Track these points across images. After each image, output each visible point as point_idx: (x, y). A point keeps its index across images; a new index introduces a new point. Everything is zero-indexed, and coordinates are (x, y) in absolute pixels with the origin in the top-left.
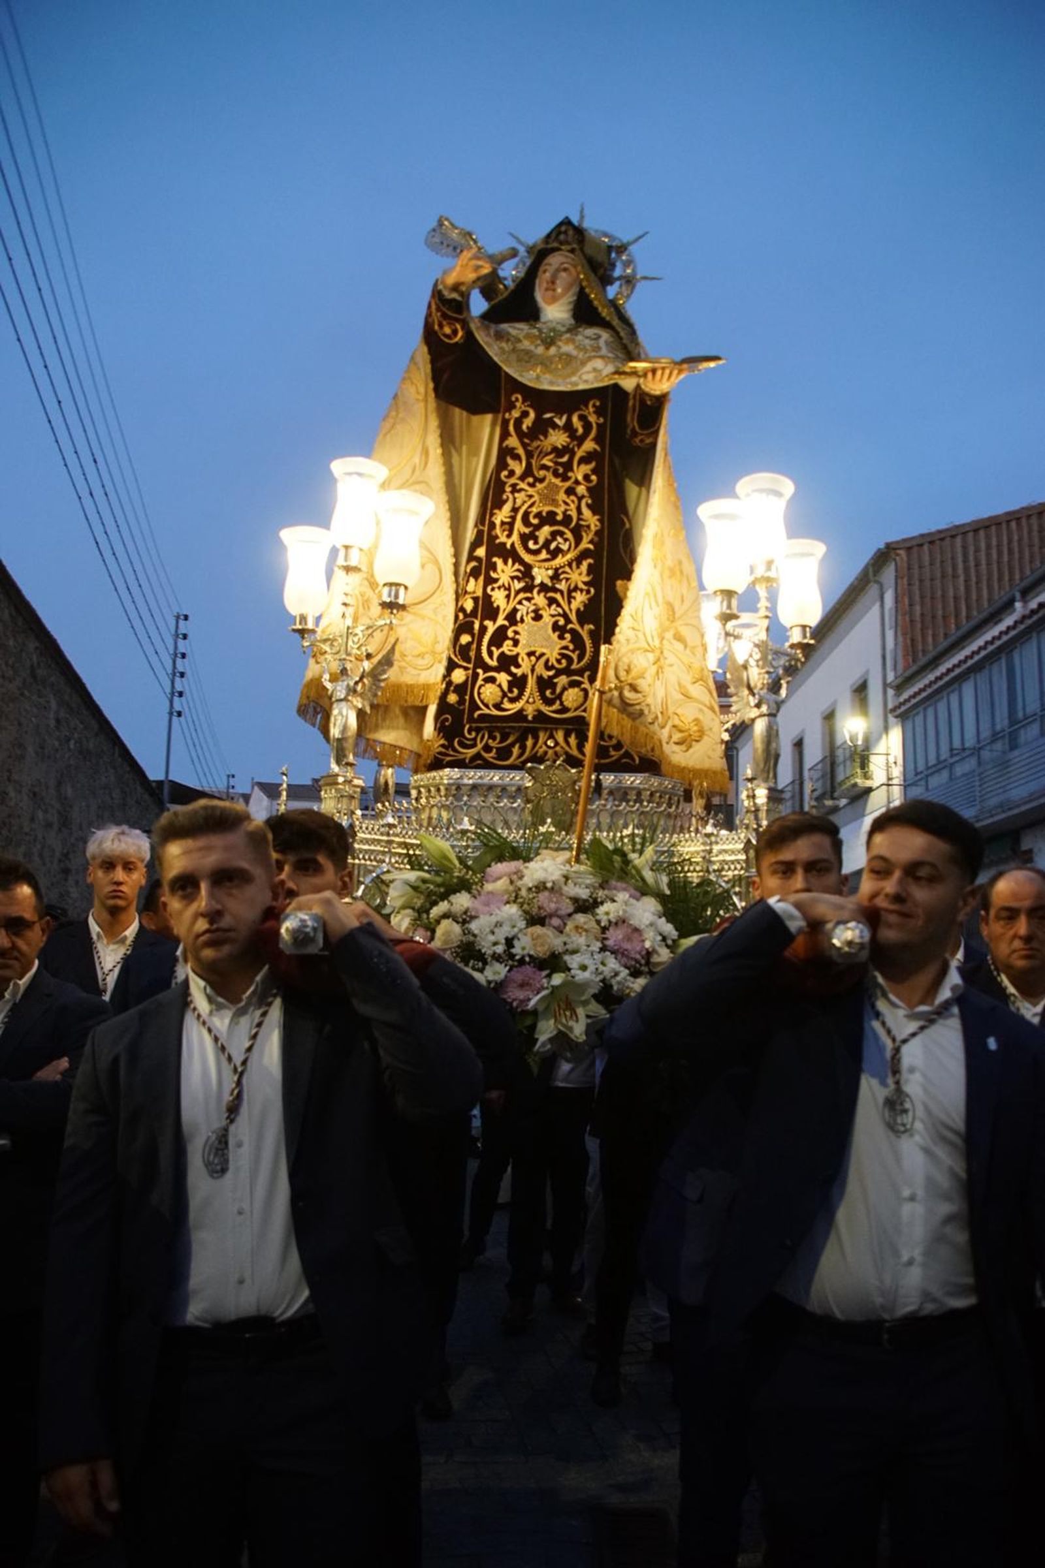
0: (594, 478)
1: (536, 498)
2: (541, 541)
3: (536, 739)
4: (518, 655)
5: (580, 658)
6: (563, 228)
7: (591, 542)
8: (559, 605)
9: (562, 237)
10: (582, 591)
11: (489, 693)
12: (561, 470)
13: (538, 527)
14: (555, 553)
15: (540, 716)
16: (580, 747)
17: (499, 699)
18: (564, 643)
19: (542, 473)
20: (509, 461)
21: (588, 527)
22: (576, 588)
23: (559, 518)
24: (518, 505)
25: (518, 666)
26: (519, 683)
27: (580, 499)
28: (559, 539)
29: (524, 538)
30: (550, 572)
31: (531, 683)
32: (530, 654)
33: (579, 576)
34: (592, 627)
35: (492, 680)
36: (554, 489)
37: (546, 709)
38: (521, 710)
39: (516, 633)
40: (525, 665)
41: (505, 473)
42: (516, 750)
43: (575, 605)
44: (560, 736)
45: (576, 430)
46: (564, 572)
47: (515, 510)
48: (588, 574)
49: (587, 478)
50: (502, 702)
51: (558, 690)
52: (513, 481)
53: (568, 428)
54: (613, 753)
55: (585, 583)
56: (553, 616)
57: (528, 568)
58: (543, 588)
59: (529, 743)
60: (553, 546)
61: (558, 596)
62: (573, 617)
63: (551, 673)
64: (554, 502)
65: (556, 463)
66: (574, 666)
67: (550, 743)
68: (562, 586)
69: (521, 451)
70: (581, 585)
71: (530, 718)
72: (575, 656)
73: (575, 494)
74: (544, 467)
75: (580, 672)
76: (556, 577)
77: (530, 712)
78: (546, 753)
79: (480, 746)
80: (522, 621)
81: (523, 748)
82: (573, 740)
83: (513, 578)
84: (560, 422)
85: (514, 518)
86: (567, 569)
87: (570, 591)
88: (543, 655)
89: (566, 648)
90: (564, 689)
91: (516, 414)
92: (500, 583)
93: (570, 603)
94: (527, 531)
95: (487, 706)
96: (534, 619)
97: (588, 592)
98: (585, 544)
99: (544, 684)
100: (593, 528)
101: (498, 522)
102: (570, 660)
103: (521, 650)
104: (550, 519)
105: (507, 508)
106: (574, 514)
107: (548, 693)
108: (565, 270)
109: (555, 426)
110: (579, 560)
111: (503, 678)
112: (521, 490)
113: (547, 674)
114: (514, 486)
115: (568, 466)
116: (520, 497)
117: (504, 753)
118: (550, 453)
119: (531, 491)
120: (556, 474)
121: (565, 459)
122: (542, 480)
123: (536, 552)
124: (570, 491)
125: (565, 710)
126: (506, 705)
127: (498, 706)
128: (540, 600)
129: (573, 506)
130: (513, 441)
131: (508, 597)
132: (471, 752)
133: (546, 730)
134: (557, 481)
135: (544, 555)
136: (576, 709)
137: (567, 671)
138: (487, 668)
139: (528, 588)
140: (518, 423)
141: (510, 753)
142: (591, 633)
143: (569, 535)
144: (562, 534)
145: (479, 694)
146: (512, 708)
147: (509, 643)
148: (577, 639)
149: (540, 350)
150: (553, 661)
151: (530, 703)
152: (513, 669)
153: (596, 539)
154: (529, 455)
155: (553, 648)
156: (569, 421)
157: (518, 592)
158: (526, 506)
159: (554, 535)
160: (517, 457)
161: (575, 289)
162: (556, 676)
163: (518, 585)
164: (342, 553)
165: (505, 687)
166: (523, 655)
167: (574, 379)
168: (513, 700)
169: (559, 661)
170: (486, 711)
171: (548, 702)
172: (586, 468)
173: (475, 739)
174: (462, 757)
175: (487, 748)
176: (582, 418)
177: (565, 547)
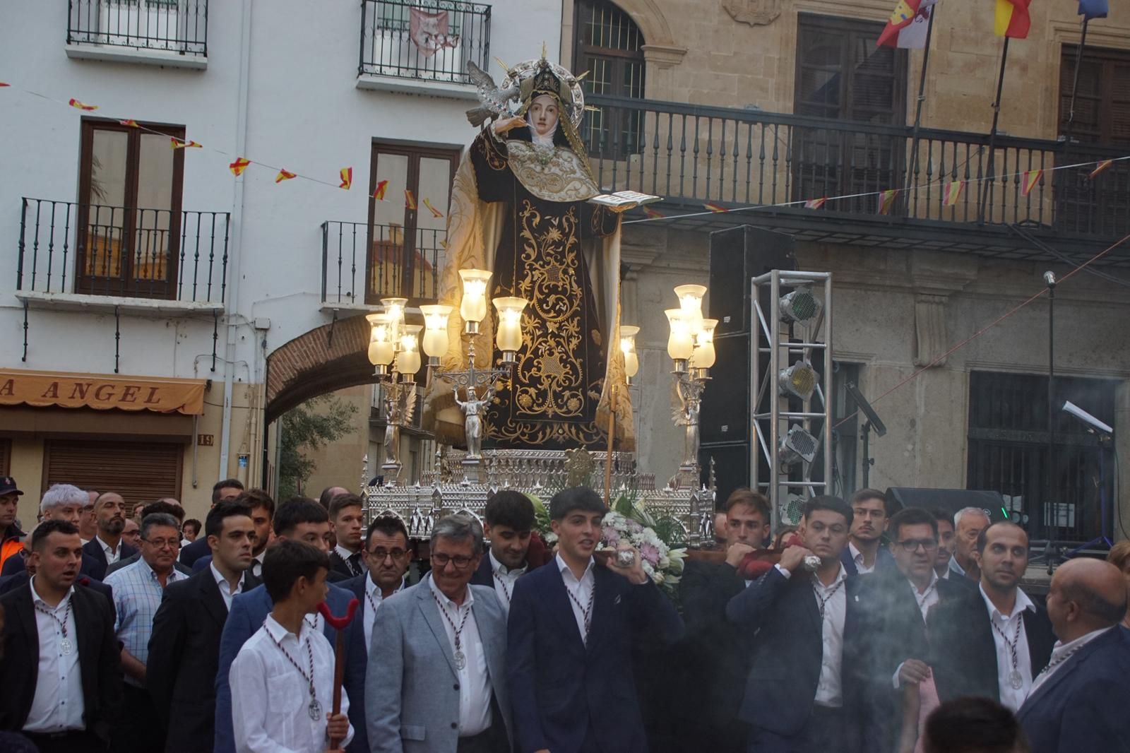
0: (576, 261)
1: (546, 275)
2: (550, 304)
3: (552, 428)
4: (541, 377)
5: (576, 380)
6: (546, 76)
7: (578, 306)
8: (562, 346)
9: (546, 83)
10: (575, 337)
11: (525, 400)
12: (559, 257)
13: (548, 295)
14: (559, 312)
15: (556, 415)
16: (577, 434)
17: (530, 404)
18: (567, 370)
19: (548, 258)
20: (526, 248)
21: (576, 295)
22: (572, 336)
23: (560, 289)
24: (534, 279)
25: (542, 384)
26: (542, 394)
27: (571, 277)
28: (561, 304)
29: (541, 302)
30: (557, 325)
31: (550, 395)
32: (548, 377)
33: (573, 328)
34: (581, 360)
35: (526, 392)
36: (555, 269)
37: (558, 411)
38: (545, 411)
39: (539, 363)
40: (546, 383)
41: (524, 255)
42: (540, 435)
43: (572, 346)
44: (566, 427)
45: (565, 229)
46: (564, 325)
47: (533, 282)
48: (578, 327)
49: (572, 261)
50: (533, 406)
51: (565, 399)
52: (529, 262)
53: (560, 227)
54: (594, 438)
55: (576, 332)
56: (560, 353)
57: (544, 321)
58: (553, 335)
59: (548, 431)
60: (558, 307)
61: (562, 340)
62: (571, 355)
63: (560, 389)
64: (557, 279)
65: (556, 252)
66: (573, 385)
67: (560, 431)
68: (564, 334)
69: (533, 242)
70: (574, 334)
71: (550, 416)
72: (573, 379)
73: (568, 274)
74: (549, 255)
75: (576, 389)
76: (560, 328)
77: (550, 412)
78: (558, 437)
79: (519, 432)
80: (542, 356)
81: (544, 434)
82: (573, 430)
83: (535, 328)
84: (556, 223)
85: (533, 288)
86: (566, 323)
87: (568, 338)
88: (555, 377)
89: (567, 373)
90: (568, 399)
91: (527, 214)
92: (527, 330)
93: (569, 345)
94: (542, 297)
95: (524, 408)
96: (549, 354)
97: (578, 338)
98: (574, 309)
99: (557, 396)
100: (579, 296)
101: (523, 289)
102: (570, 380)
103: (543, 374)
104: (553, 290)
105: (528, 280)
106: (568, 287)
107: (559, 400)
108: (551, 110)
109: (553, 226)
110: (572, 317)
111: (532, 391)
112: (536, 269)
113: (559, 389)
114: (531, 265)
115: (563, 254)
116: (536, 273)
117: (533, 437)
118: (551, 246)
119: (542, 270)
120: (556, 260)
121: (561, 249)
122: (548, 264)
123: (548, 312)
124: (565, 272)
125: (569, 412)
126: (536, 408)
127: (530, 408)
128: (552, 343)
129: (567, 282)
130: (527, 234)
131: (532, 339)
132: (515, 435)
133: (558, 423)
134: (557, 264)
135: (552, 314)
136: (576, 411)
137: (569, 388)
138: (522, 385)
139: (545, 335)
140: (529, 220)
141: (537, 437)
142: (581, 364)
143: (566, 301)
144: (562, 300)
145: (518, 400)
146: (538, 410)
147: (534, 369)
148: (573, 367)
149: (538, 169)
150: (561, 381)
151: (550, 408)
152: (539, 386)
153: (581, 304)
154: (539, 245)
155: (561, 373)
156: (560, 221)
157: (539, 337)
158: (540, 280)
159: (558, 300)
160: (531, 246)
161: (556, 124)
162: (563, 391)
163: (539, 333)
164: (468, 325)
165: (534, 396)
166: (544, 376)
167: (563, 193)
168: (539, 405)
169: (564, 382)
170: (524, 411)
171: (560, 407)
172: (572, 256)
173: (515, 428)
174: (508, 438)
175: (523, 434)
176: (568, 220)
177: (564, 309)
